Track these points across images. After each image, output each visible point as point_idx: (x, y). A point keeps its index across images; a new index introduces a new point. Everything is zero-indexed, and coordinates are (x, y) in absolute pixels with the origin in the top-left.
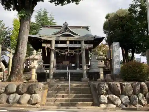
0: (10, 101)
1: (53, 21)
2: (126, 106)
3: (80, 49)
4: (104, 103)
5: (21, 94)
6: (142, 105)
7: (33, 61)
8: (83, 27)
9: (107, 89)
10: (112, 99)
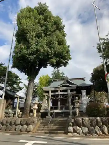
0: (16, 129)
1: (64, 76)
2: (86, 135)
3: (67, 95)
4: (71, 132)
5: (22, 125)
6: (97, 134)
7: (35, 105)
8: (80, 78)
9: (73, 122)
10: (75, 130)
